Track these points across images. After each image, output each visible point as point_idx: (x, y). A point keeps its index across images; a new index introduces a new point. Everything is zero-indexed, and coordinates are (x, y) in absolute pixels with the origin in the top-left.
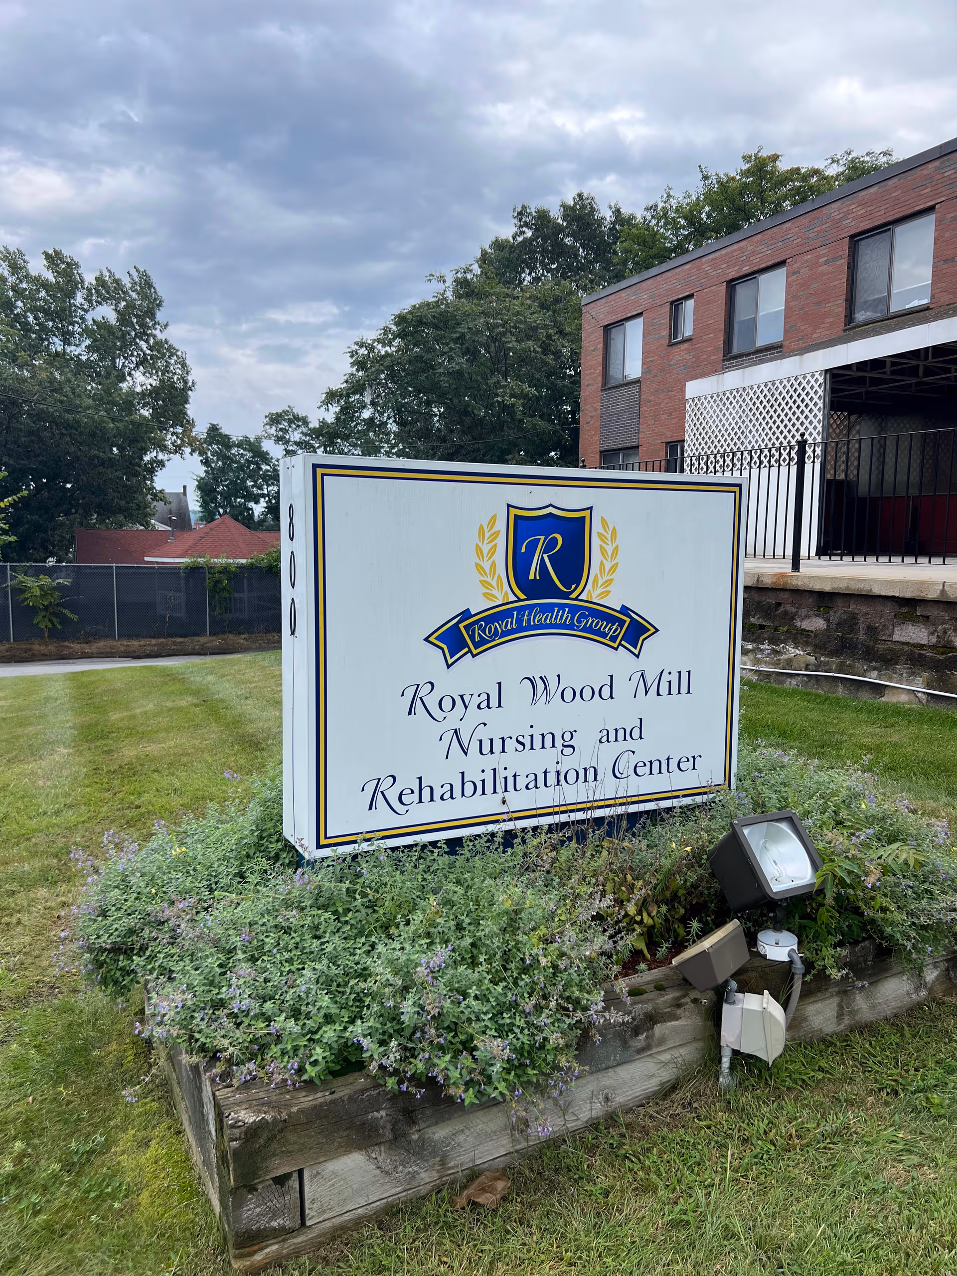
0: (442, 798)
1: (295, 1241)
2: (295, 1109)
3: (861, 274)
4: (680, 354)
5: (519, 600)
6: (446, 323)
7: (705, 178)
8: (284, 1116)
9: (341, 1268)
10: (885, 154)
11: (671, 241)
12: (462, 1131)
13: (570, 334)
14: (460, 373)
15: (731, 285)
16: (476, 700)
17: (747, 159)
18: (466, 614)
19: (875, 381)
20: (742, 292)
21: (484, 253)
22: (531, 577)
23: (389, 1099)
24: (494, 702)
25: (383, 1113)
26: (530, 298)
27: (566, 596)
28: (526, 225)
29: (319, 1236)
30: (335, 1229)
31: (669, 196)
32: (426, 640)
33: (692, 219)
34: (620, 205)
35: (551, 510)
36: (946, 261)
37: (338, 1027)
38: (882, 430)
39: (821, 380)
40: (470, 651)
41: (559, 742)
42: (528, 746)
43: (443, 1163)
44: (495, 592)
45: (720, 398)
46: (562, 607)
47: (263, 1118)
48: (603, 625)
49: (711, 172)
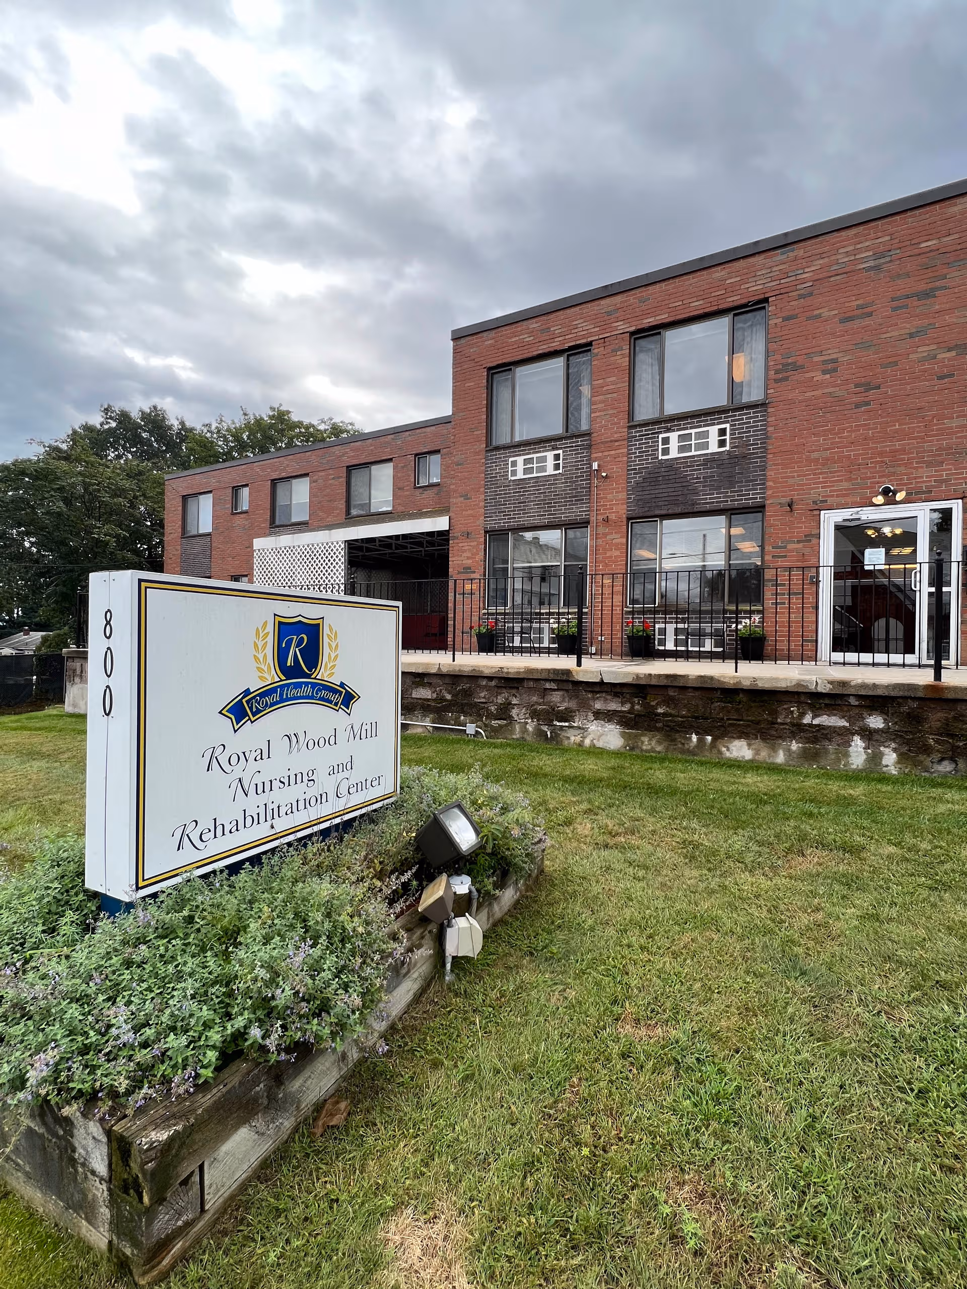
0: (231, 832)
1: (195, 1229)
2: (200, 1111)
3: (353, 488)
4: (239, 521)
5: (281, 680)
6: (46, 477)
7: (245, 414)
8: (192, 1120)
9: (242, 1231)
10: (351, 424)
11: (223, 449)
12: (310, 1077)
13: (152, 497)
14: (59, 514)
15: (274, 483)
16: (254, 755)
17: (273, 409)
18: (247, 692)
19: (368, 550)
20: (281, 489)
21: (75, 432)
22: (289, 664)
23: (266, 1072)
24: (265, 755)
25: (262, 1085)
26: (120, 469)
27: (309, 676)
28: (111, 418)
29: (214, 1214)
30: (225, 1202)
31: (221, 420)
32: (220, 712)
33: (237, 437)
34: (184, 419)
35: (300, 618)
36: (399, 489)
37: (217, 1028)
38: (369, 578)
39: (343, 546)
40: (250, 719)
41: (305, 778)
42: (287, 784)
43: (298, 1107)
44: (266, 675)
45: (277, 551)
46: (307, 684)
47: (175, 1130)
48: (331, 696)
49: (249, 412)
